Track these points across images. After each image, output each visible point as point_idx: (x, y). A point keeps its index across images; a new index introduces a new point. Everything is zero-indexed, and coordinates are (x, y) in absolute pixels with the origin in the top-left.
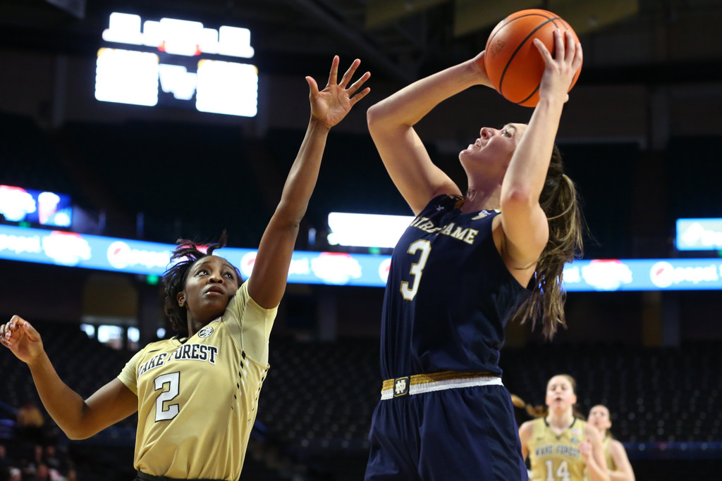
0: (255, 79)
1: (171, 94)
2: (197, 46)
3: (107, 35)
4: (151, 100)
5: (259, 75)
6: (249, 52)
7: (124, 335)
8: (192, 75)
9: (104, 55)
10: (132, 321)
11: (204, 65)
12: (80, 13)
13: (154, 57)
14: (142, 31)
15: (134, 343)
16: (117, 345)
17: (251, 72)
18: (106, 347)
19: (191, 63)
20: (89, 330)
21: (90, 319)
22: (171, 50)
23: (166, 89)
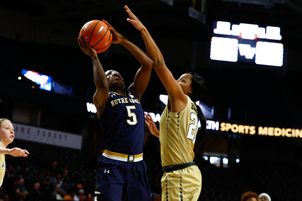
0: (282, 49)
1: (244, 57)
2: (256, 35)
3: (216, 31)
4: (235, 59)
5: (284, 48)
6: (280, 38)
7: (221, 161)
8: (253, 48)
9: (214, 40)
10: (225, 155)
11: (259, 44)
12: (204, 22)
13: (236, 41)
14: (231, 29)
15: (226, 165)
16: (218, 165)
17: (280, 46)
18: (213, 166)
19: (253, 43)
20: (206, 158)
21: (206, 154)
22: (244, 37)
23: (242, 54)
